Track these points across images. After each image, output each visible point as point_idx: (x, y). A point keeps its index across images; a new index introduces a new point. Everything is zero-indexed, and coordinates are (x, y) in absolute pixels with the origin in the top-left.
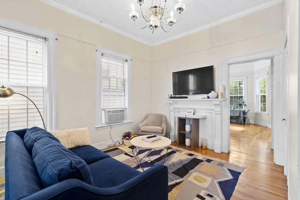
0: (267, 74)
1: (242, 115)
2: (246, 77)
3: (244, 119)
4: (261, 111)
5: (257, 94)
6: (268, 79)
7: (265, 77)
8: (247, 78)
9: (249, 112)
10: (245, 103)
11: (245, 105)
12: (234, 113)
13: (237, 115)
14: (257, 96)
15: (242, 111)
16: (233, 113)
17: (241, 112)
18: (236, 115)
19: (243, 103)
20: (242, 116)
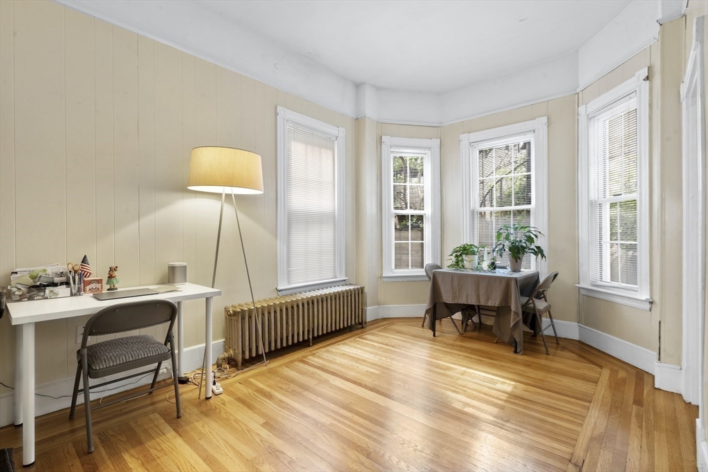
0: (647, 78)
1: (516, 303)
2: (545, 119)
3: (531, 319)
4: (613, 278)
5: (593, 195)
6: (651, 106)
7: (632, 104)
8: (549, 123)
9: (553, 285)
10: (538, 242)
11: (539, 251)
12: (482, 292)
13: (495, 301)
14: (595, 206)
15: (516, 279)
16: (478, 290)
17: (513, 284)
18: (488, 300)
19: (530, 240)
20: (513, 308)
